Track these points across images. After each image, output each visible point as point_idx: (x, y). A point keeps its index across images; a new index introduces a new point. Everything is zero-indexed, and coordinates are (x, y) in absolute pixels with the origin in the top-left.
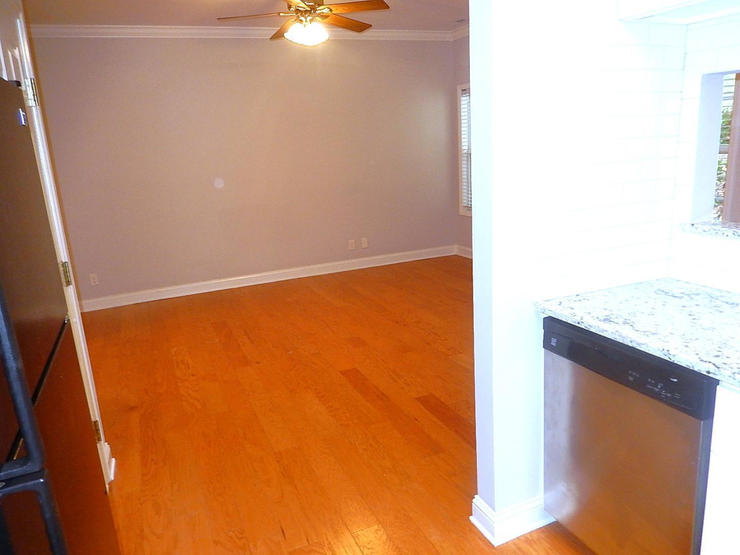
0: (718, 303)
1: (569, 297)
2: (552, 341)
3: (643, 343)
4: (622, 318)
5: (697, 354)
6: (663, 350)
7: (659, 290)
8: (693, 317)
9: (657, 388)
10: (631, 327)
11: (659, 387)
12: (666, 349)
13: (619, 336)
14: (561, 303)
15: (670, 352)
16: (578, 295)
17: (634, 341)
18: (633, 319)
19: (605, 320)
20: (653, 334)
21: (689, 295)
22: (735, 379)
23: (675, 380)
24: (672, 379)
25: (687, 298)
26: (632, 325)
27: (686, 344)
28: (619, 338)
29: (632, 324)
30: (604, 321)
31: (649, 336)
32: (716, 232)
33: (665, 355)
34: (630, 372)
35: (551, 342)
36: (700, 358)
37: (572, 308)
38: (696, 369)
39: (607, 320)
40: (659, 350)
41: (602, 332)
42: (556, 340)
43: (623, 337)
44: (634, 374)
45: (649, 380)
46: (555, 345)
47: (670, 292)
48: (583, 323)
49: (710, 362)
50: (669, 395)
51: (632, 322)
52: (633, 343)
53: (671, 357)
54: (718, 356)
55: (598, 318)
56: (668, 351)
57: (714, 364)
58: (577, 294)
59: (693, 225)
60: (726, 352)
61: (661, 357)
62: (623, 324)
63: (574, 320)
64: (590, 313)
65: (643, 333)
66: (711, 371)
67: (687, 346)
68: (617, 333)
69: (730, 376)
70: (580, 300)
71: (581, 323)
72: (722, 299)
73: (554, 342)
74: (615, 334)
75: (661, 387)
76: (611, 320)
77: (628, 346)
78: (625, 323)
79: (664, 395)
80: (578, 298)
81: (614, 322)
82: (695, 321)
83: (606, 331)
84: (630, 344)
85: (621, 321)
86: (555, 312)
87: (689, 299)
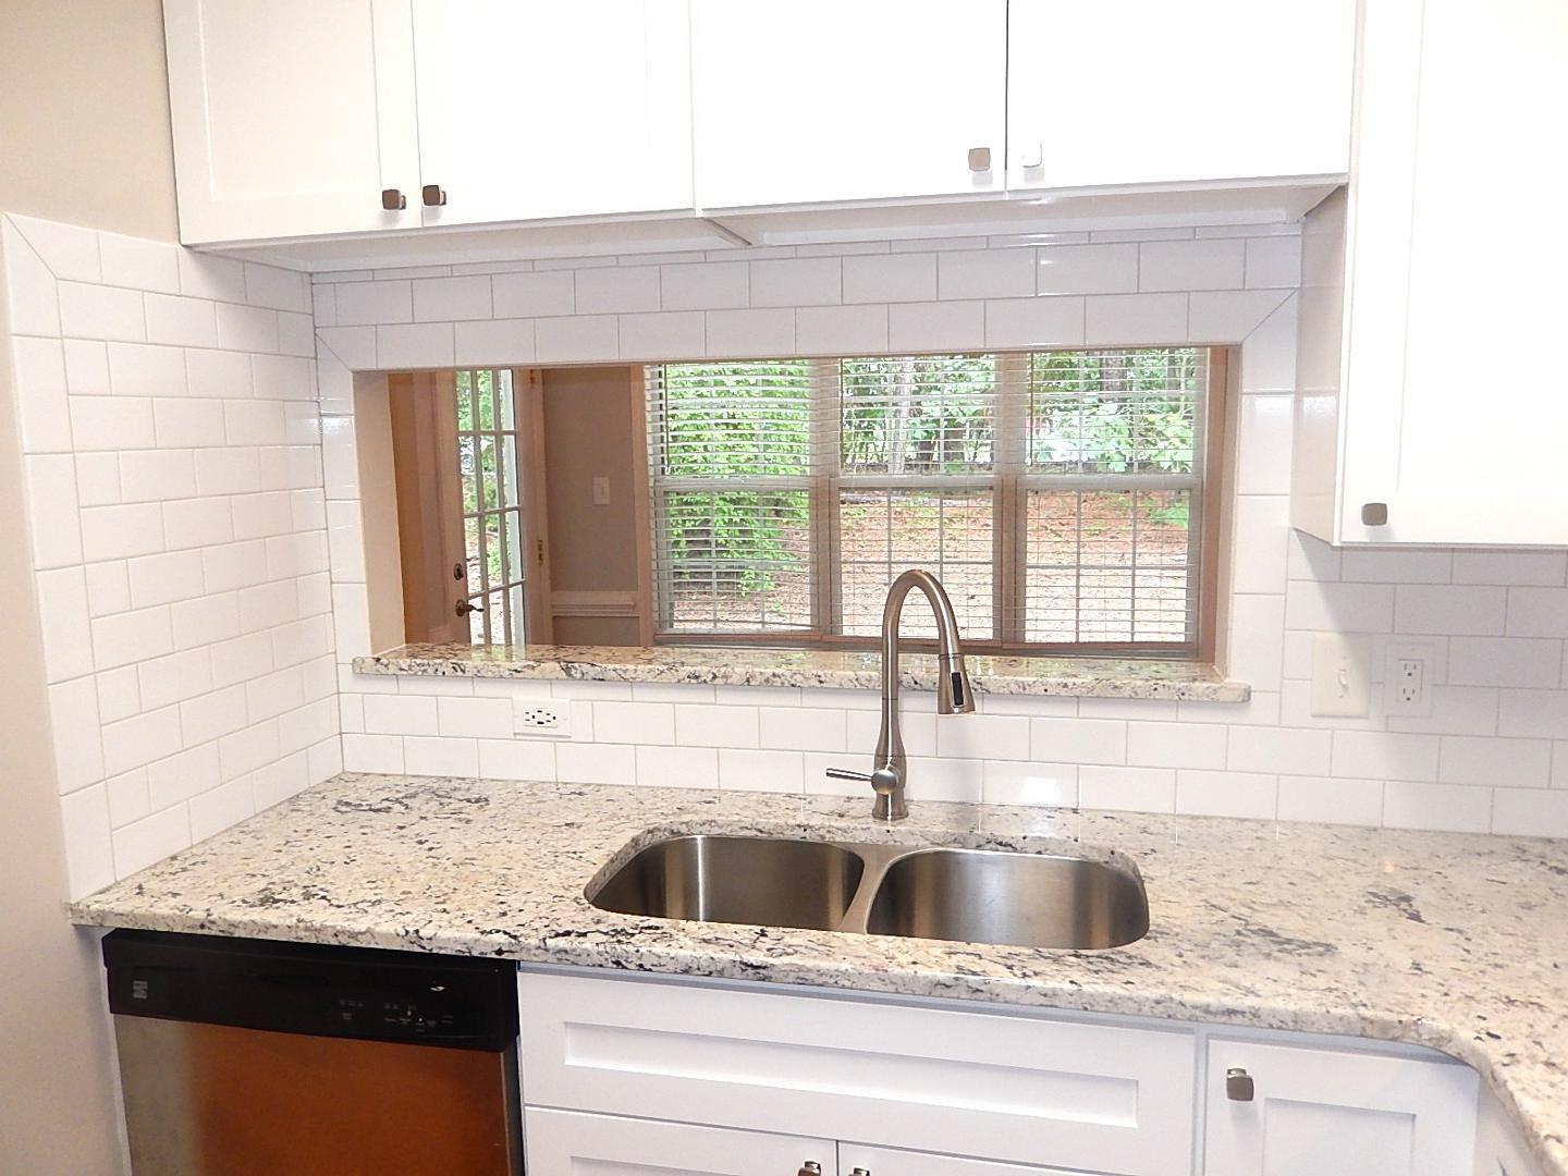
0: (456, 805)
1: (155, 866)
2: (135, 987)
3: (363, 930)
4: (296, 885)
5: (470, 922)
6: (407, 932)
7: (339, 802)
8: (427, 846)
9: (405, 1016)
10: (323, 901)
11: (409, 1013)
12: (411, 930)
13: (307, 929)
14: (140, 887)
15: (421, 934)
16: (174, 858)
17: (343, 932)
18: (320, 884)
19: (263, 902)
20: (374, 904)
21: (397, 801)
22: (547, 950)
23: (441, 988)
24: (434, 989)
25: (397, 807)
26: (324, 898)
27: (441, 907)
28: (307, 934)
29: (323, 894)
30: (261, 905)
31: (369, 909)
32: (422, 668)
33: (412, 943)
34: (343, 1002)
35: (133, 991)
36: (477, 928)
37: (175, 895)
38: (475, 953)
39: (268, 900)
40: (398, 935)
41: (266, 933)
42: (145, 983)
43: (316, 930)
44: (352, 1004)
45: (387, 1006)
46: (145, 997)
47: (363, 803)
48: (213, 922)
49: (498, 931)
50: (432, 1023)
51: (322, 889)
52: (340, 938)
53: (424, 943)
54: (504, 914)
55: (244, 901)
56: (417, 931)
57: (505, 933)
58: (171, 854)
59: (378, 660)
60: (514, 901)
61: (405, 949)
62: (304, 899)
63: (190, 923)
64: (221, 895)
65: (353, 909)
66: (504, 949)
67: (445, 911)
68: (301, 925)
69: (539, 947)
70: (184, 870)
71: (208, 925)
72: (458, 795)
73: (140, 991)
74: (298, 927)
75: (413, 1012)
76: (277, 897)
77: (329, 946)
78: (308, 896)
79: (422, 1027)
80: (177, 864)
81: (285, 901)
82: (432, 853)
83: (276, 927)
84: (334, 942)
85: (296, 893)
86: (134, 916)
87: (403, 809)
